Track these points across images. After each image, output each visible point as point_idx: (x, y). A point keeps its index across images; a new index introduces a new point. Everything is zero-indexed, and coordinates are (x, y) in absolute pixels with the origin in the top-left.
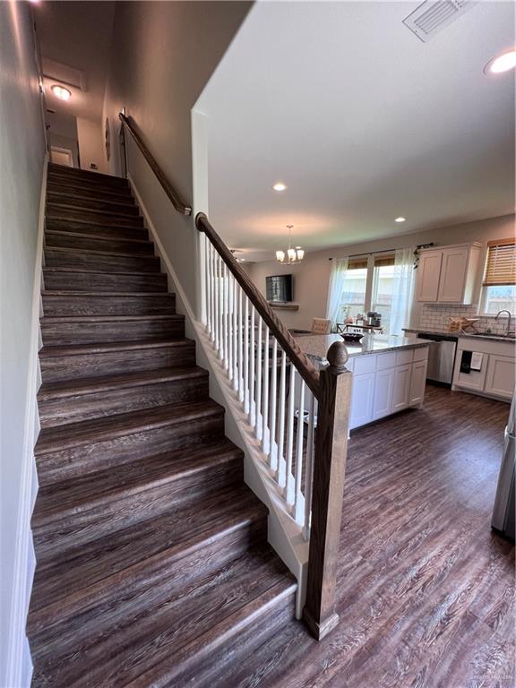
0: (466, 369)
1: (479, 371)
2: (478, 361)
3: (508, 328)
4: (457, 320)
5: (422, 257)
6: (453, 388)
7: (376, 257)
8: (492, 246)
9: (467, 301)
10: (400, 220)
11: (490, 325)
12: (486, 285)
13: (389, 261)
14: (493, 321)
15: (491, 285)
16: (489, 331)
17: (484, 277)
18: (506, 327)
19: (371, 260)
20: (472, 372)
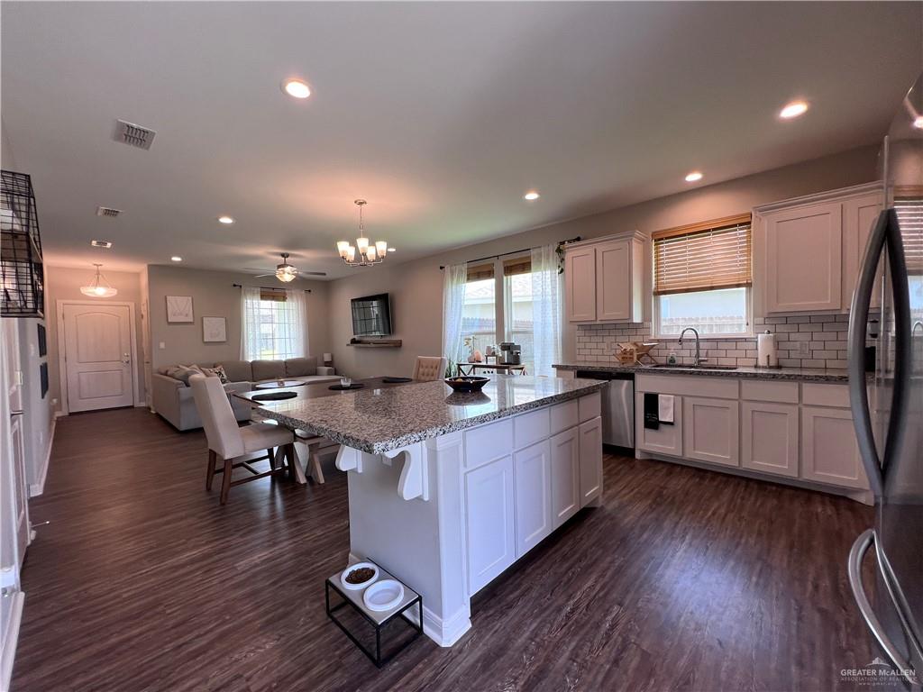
0: (653, 422)
1: (671, 424)
2: (667, 408)
3: (698, 355)
4: (629, 347)
5: (568, 256)
6: (638, 455)
7: (504, 262)
8: (659, 238)
9: (637, 318)
10: (532, 196)
11: (673, 351)
12: (658, 293)
13: (524, 267)
14: (677, 345)
15: (665, 293)
16: (672, 360)
17: (654, 283)
18: (694, 353)
19: (499, 267)
20: (662, 426)
